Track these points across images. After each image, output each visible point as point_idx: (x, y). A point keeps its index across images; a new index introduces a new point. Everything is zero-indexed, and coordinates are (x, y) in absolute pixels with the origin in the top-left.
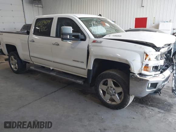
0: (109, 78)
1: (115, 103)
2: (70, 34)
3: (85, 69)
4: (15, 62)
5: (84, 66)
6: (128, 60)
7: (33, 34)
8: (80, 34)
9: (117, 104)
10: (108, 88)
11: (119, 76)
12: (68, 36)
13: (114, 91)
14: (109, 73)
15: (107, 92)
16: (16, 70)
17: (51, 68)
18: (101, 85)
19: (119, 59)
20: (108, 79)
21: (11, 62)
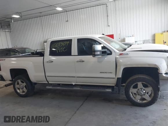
0: (139, 81)
1: (146, 101)
2: (100, 51)
3: (114, 78)
4: (23, 86)
5: (113, 76)
6: (156, 64)
7: (49, 55)
8: (106, 50)
9: (148, 101)
10: (139, 90)
11: (148, 78)
12: (99, 52)
13: (144, 91)
14: (139, 77)
15: (137, 94)
16: (24, 94)
17: (74, 84)
18: (131, 89)
19: (149, 64)
20: (138, 83)
21: (17, 86)
